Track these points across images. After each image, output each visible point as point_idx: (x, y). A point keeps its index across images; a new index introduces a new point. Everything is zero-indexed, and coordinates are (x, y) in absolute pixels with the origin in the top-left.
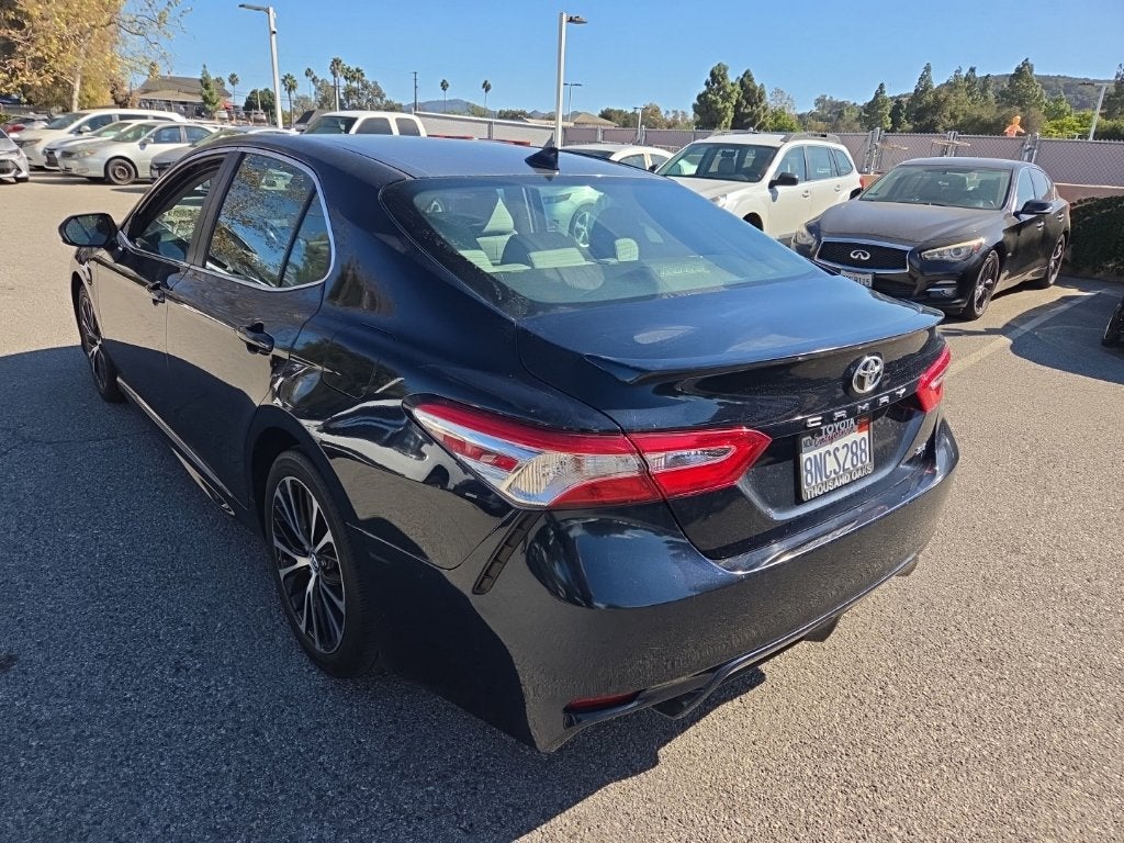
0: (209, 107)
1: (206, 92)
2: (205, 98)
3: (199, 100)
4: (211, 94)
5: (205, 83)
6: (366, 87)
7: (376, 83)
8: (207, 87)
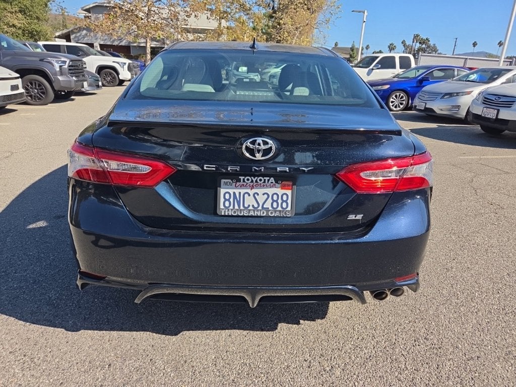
0: (351, 59)
1: (351, 53)
2: (351, 56)
3: (348, 56)
4: (353, 54)
5: (352, 49)
6: (429, 47)
7: (434, 45)
8: (352, 51)
